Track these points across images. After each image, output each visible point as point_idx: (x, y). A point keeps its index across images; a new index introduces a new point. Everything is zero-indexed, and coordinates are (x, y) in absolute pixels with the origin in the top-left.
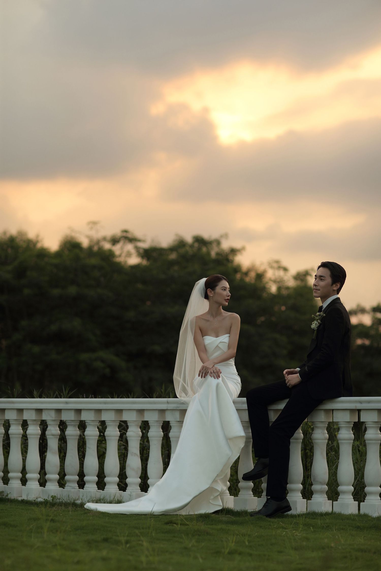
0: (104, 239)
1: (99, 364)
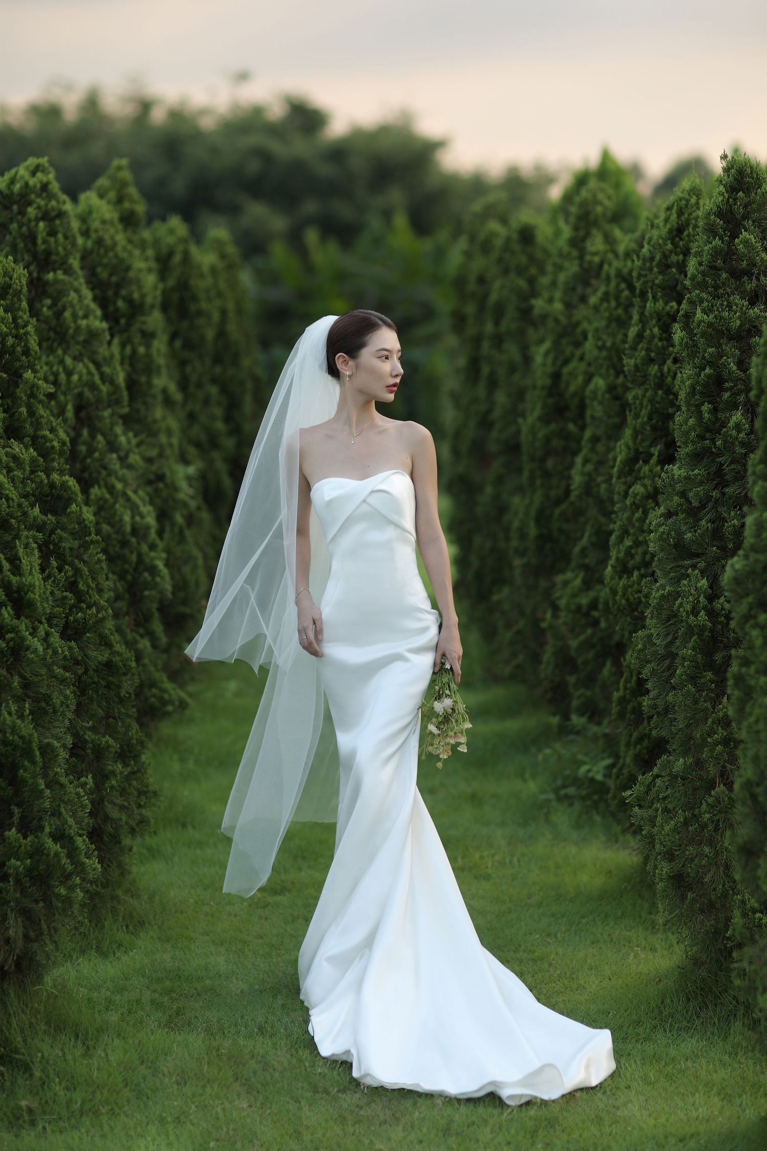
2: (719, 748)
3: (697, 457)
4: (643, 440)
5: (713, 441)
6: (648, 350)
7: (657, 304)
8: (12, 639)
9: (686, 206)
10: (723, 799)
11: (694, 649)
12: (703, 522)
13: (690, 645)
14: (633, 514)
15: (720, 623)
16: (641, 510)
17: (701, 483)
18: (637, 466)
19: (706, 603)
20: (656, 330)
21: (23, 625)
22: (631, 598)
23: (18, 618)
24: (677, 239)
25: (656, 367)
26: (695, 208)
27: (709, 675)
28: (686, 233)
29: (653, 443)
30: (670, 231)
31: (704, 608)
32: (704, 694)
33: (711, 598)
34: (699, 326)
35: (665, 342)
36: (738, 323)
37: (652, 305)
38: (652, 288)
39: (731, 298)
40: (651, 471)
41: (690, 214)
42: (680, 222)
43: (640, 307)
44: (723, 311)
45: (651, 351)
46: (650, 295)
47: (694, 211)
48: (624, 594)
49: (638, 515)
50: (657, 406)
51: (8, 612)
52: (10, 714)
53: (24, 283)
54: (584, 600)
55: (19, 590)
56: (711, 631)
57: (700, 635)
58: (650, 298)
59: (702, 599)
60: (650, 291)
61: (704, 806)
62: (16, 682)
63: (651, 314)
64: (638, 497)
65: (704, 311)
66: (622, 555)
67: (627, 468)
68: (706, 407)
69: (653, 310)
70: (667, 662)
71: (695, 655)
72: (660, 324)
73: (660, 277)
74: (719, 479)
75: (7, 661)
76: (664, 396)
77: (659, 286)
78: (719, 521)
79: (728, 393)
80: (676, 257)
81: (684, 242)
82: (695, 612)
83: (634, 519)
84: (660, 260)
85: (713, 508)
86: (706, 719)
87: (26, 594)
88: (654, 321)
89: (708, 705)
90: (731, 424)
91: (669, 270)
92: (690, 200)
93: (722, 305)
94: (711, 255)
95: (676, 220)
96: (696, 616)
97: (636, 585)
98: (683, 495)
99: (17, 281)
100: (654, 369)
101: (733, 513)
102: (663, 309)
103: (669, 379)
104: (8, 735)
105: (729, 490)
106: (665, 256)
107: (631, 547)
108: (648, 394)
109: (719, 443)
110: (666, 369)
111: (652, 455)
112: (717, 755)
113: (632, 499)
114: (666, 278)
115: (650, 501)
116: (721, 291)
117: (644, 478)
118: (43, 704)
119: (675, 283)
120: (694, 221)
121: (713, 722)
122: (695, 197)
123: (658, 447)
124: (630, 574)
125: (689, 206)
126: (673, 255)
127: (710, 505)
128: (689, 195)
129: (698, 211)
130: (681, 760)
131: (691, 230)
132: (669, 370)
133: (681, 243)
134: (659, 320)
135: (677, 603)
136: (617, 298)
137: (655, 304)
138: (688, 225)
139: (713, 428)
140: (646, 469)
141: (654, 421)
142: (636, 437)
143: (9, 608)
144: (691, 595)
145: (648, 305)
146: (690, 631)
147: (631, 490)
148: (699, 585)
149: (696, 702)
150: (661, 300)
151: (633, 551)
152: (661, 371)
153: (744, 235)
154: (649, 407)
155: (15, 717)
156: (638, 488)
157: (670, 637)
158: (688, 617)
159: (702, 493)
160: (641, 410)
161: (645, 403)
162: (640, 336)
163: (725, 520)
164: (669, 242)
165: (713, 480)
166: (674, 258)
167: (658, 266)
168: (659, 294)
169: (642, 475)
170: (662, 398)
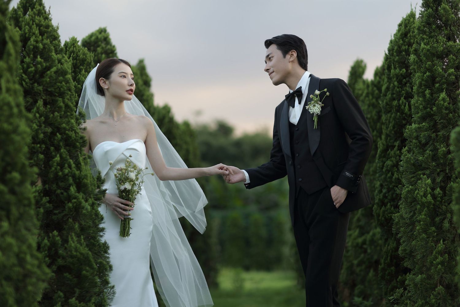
2: (440, 266)
3: (423, 119)
4: (390, 139)
5: (431, 109)
6: (393, 94)
7: (396, 70)
8: (75, 202)
9: (409, 23)
10: (442, 292)
11: (425, 215)
12: (428, 151)
13: (423, 213)
14: (387, 175)
15: (438, 201)
16: (390, 173)
17: (426, 130)
18: (388, 152)
19: (430, 191)
20: (396, 83)
21: (81, 196)
22: (387, 217)
23: (79, 192)
24: (405, 38)
25: (396, 101)
26: (412, 23)
27: (433, 229)
28: (409, 35)
29: (396, 140)
30: (401, 35)
31: (430, 193)
32: (431, 239)
33: (433, 189)
34: (422, 51)
35: (400, 89)
36: (442, 48)
37: (394, 71)
38: (393, 63)
39: (438, 37)
40: (395, 153)
41: (410, 26)
42: (406, 30)
43: (387, 75)
44: (434, 44)
45: (394, 94)
46: (393, 67)
47: (412, 25)
48: (383, 215)
49: (389, 175)
50: (397, 120)
51: (74, 189)
52: (73, 242)
53: (92, 60)
54: (360, 240)
55: (79, 178)
56: (434, 205)
57: (428, 207)
58: (393, 68)
59: (428, 189)
60: (392, 64)
61: (432, 297)
62: (77, 226)
63: (393, 75)
64: (389, 166)
65: (425, 44)
66: (381, 197)
67: (383, 154)
68: (427, 92)
69: (394, 73)
70: (411, 227)
71: (426, 219)
72: (398, 80)
73: (397, 57)
74: (434, 128)
75: (72, 214)
76: (400, 115)
77: (396, 62)
78: (436, 150)
79: (438, 84)
80: (404, 47)
81: (408, 40)
82: (425, 195)
83: (387, 177)
84: (397, 49)
85: (432, 144)
86: (432, 253)
87: (83, 180)
88: (395, 79)
89: (433, 244)
90: (441, 98)
91: (402, 53)
92: (410, 20)
93: (433, 41)
94: (427, 16)
95: (404, 29)
96: (426, 197)
97: (389, 210)
98: (417, 138)
99: (89, 58)
100: (395, 103)
101: (442, 146)
102: (399, 72)
103: (403, 107)
104: (73, 252)
105: (440, 133)
106: (399, 47)
107: (385, 193)
108: (393, 115)
109: (434, 109)
110: (401, 102)
111: (395, 146)
112: (438, 270)
113: (386, 168)
114: (400, 57)
115: (395, 168)
116: (433, 34)
117: (391, 157)
118: (92, 241)
119: (404, 60)
120: (412, 29)
121: (436, 253)
122: (412, 18)
123: (398, 142)
124: (386, 206)
125: (410, 23)
126: (403, 46)
127: (431, 142)
128: (410, 18)
129: (414, 25)
130: (420, 276)
131: (411, 33)
132: (403, 102)
133: (407, 40)
134: (397, 78)
135: (416, 192)
136: (373, 94)
137: (395, 71)
138: (410, 32)
139: (431, 102)
140: (392, 153)
141: (396, 129)
142: (387, 139)
143: (74, 187)
144: (423, 188)
145: (392, 71)
146: (423, 205)
147: (385, 164)
148: (427, 182)
149: (427, 243)
150: (398, 68)
151: (387, 195)
152: (399, 103)
153: (443, 5)
154: (393, 122)
155: (76, 242)
156: (389, 163)
157: (412, 214)
158: (422, 198)
159: (427, 134)
160: (389, 124)
161: (391, 120)
162: (388, 88)
163: (438, 149)
164: (401, 40)
165: (431, 130)
166: (403, 48)
167: (396, 52)
168: (397, 65)
169: (390, 156)
170: (399, 116)
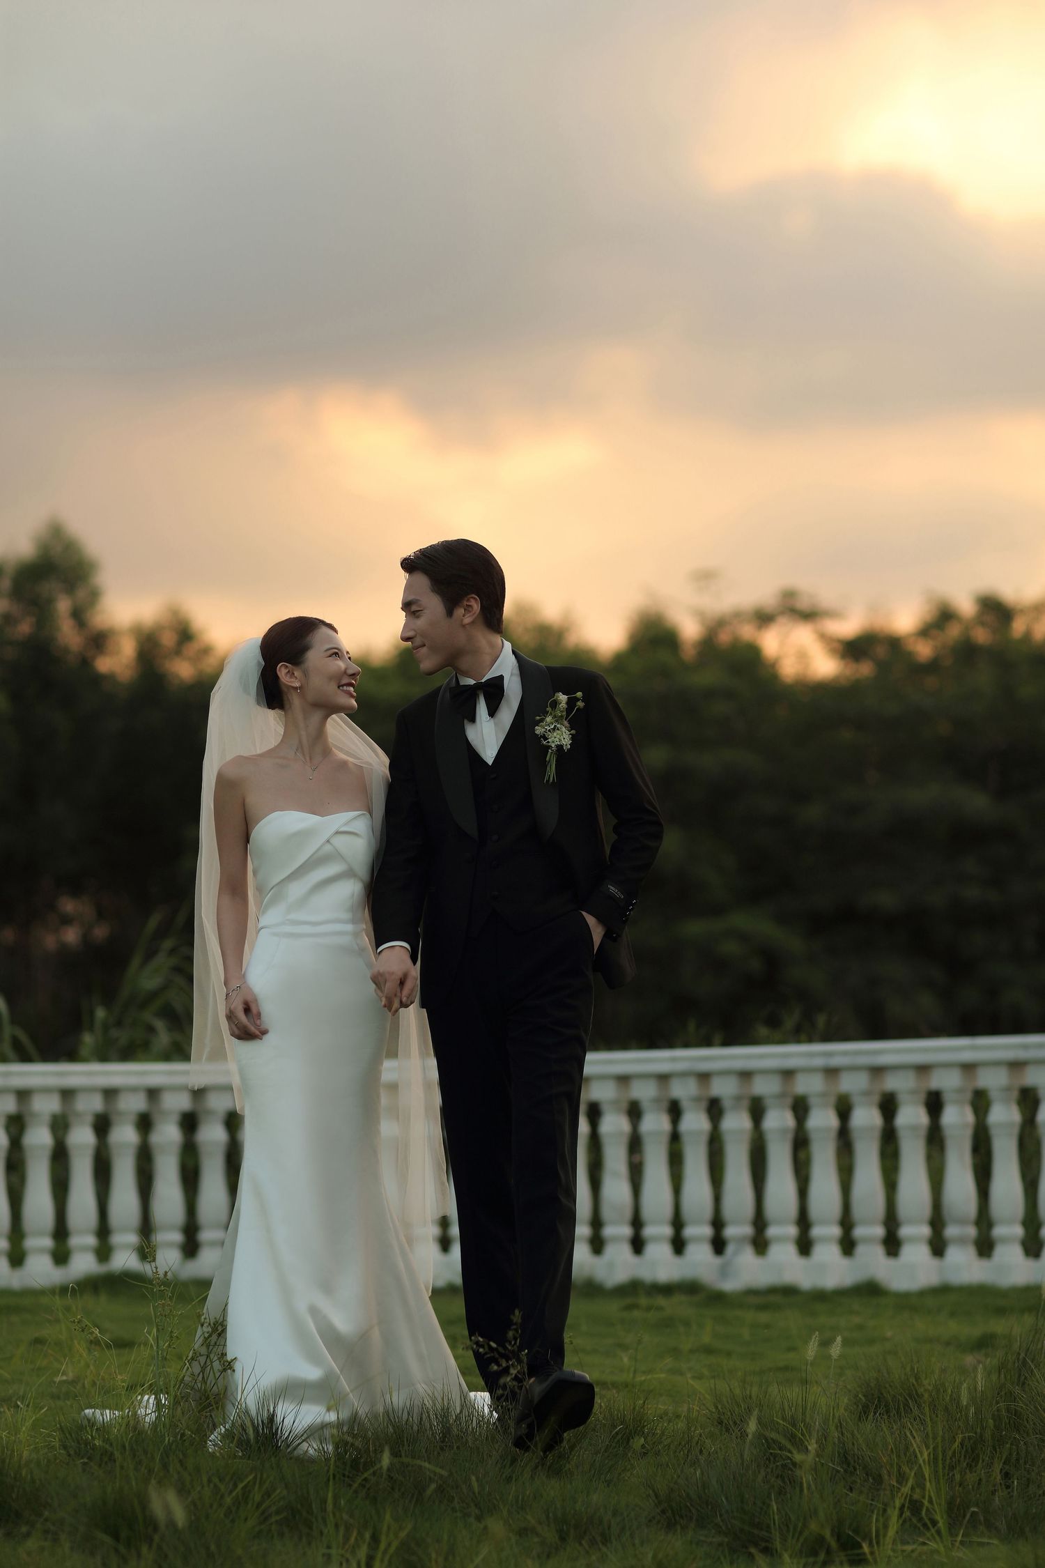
0: (738, 615)
1: (730, 948)
